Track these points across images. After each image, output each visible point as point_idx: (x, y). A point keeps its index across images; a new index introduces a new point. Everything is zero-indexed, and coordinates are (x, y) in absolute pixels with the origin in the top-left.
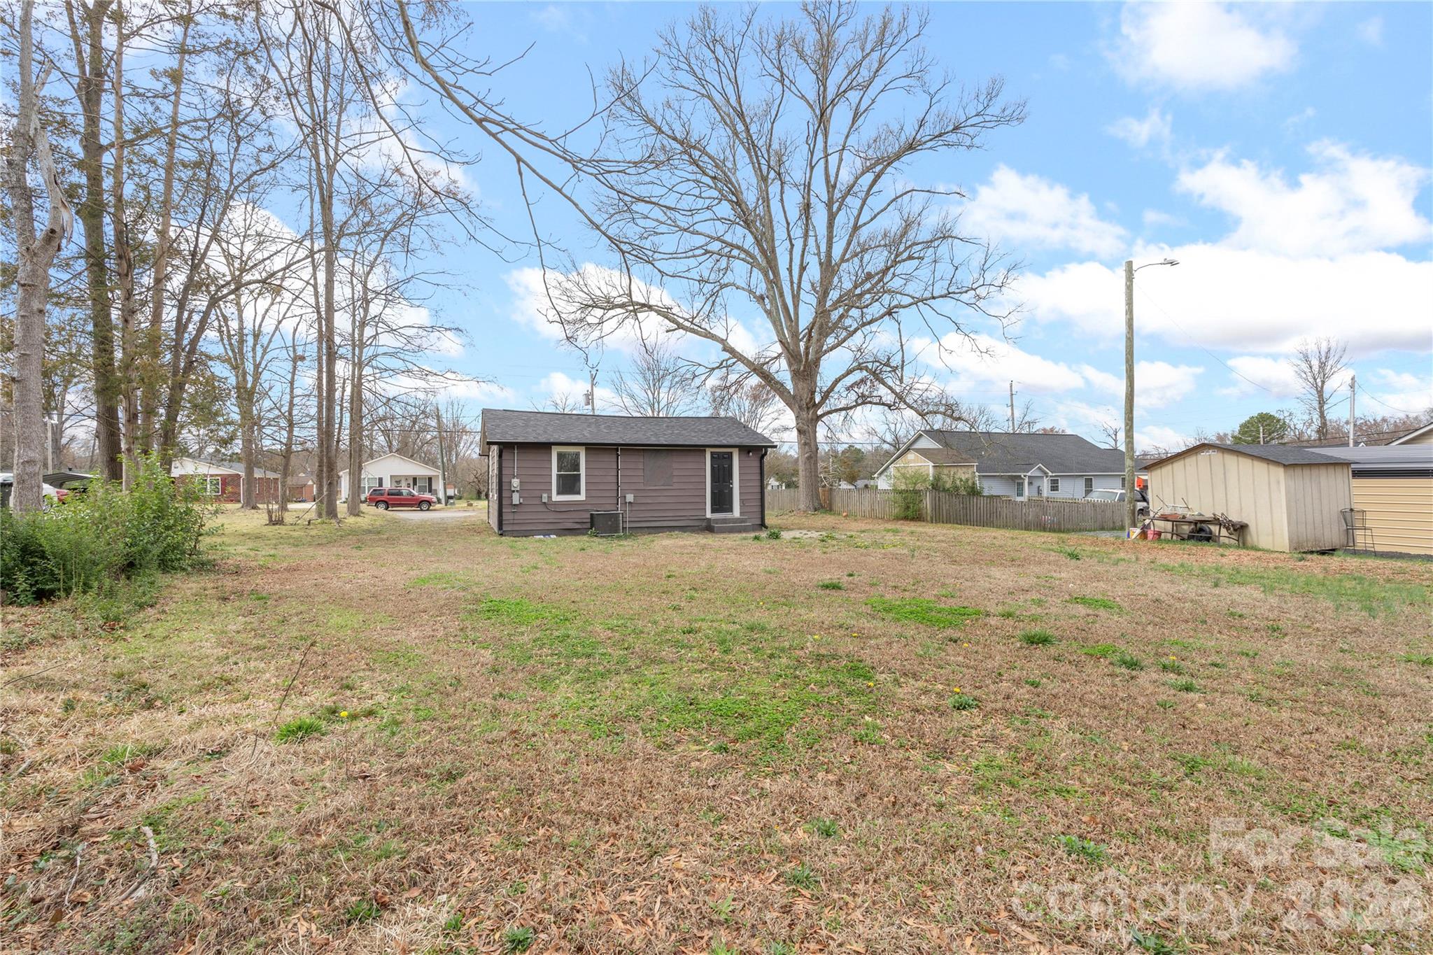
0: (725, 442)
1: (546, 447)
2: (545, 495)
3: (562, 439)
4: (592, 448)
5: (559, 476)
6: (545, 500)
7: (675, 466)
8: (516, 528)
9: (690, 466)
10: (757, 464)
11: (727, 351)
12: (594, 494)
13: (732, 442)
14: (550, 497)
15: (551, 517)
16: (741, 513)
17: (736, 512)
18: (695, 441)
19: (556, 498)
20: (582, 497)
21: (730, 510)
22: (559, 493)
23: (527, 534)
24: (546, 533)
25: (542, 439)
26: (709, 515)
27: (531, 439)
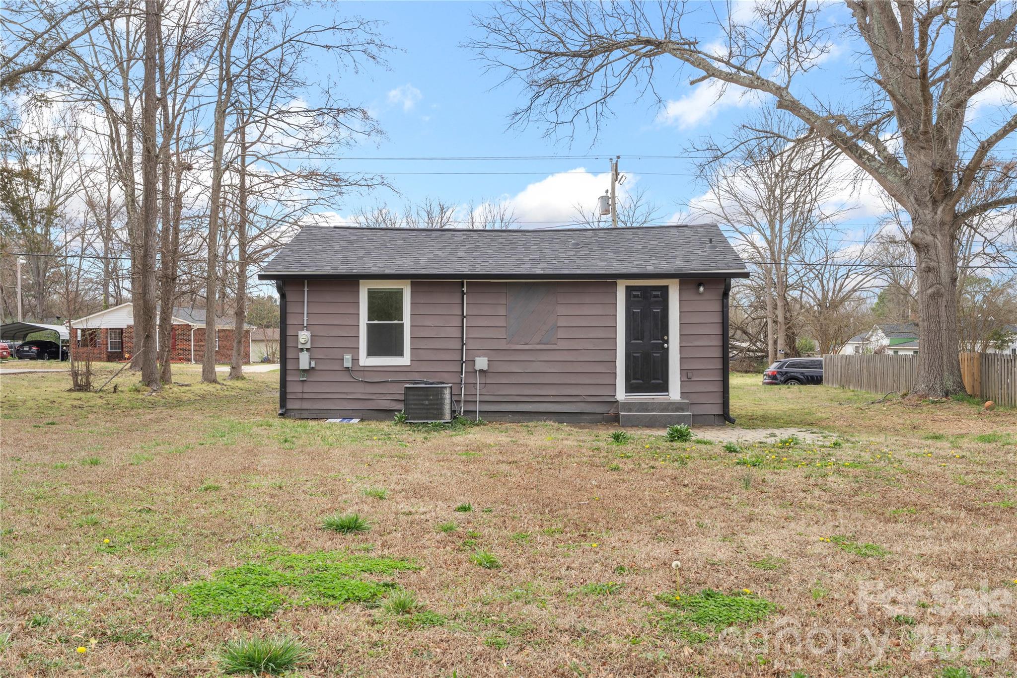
0: (650, 269)
1: (350, 281)
2: (348, 357)
3: (374, 269)
4: (422, 282)
5: (370, 327)
6: (348, 364)
7: (562, 310)
8: (306, 405)
9: (587, 310)
10: (716, 306)
11: (786, 107)
12: (425, 355)
13: (664, 266)
14: (355, 360)
15: (359, 391)
16: (682, 393)
17: (675, 393)
18: (601, 268)
19: (365, 360)
20: (405, 360)
21: (664, 387)
22: (371, 353)
23: (319, 415)
24: (346, 415)
25: (342, 270)
26: (621, 395)
27: (328, 270)
